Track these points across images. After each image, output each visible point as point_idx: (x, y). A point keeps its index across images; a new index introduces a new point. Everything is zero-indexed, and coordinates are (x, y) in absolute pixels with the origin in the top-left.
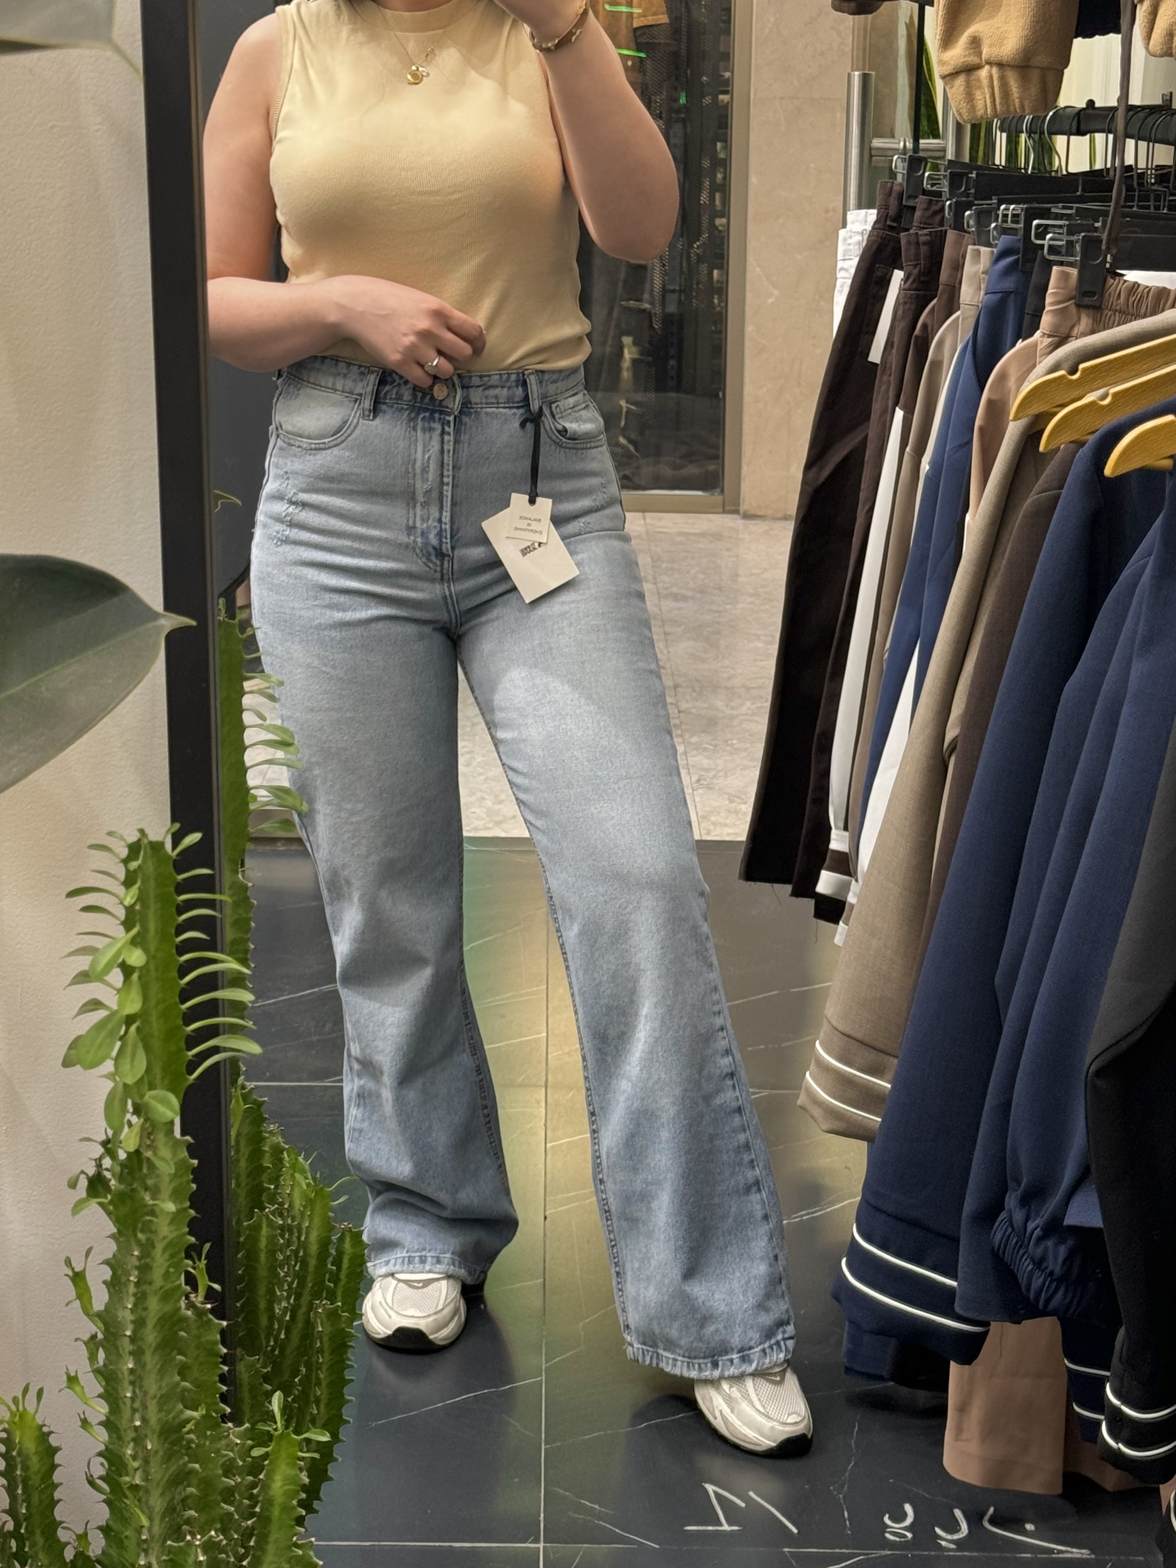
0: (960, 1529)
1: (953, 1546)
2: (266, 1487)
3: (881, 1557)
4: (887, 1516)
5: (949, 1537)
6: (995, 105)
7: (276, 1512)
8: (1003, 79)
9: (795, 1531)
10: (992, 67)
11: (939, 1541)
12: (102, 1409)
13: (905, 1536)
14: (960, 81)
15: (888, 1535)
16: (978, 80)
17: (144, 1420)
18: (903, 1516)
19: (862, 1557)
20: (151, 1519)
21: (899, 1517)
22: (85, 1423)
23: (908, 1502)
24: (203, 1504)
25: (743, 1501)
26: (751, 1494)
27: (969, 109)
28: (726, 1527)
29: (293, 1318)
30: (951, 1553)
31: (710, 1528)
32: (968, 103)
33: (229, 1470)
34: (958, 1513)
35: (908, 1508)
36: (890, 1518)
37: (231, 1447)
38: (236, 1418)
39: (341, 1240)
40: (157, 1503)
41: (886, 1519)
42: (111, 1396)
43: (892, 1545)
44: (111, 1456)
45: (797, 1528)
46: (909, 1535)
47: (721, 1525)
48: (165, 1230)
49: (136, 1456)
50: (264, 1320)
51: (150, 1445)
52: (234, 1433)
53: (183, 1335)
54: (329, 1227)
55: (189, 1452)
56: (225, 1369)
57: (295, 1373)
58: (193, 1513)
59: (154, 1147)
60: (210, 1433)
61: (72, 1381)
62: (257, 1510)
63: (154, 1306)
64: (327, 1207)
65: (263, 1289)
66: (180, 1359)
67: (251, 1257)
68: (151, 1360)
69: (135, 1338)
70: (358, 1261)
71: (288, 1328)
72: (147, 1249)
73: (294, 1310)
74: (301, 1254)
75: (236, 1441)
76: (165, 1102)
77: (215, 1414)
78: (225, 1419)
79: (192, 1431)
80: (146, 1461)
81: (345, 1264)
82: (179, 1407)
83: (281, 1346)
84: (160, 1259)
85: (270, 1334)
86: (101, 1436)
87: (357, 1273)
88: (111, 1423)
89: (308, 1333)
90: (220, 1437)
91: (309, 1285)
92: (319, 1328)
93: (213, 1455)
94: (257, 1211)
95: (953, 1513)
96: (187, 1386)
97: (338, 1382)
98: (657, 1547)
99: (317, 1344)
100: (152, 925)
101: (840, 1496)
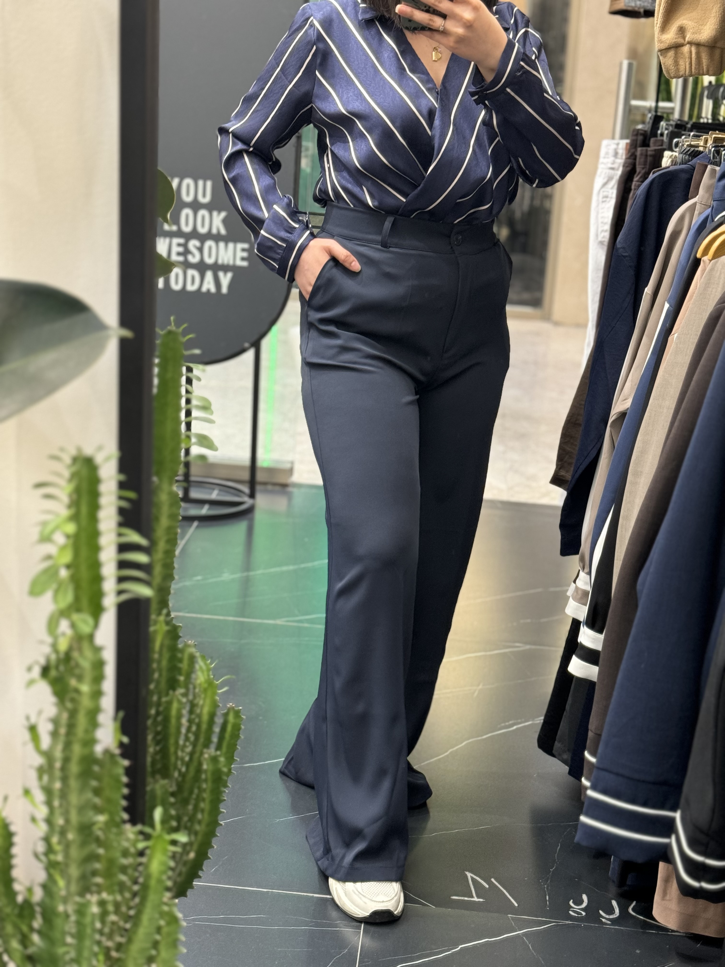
0: (614, 913)
1: (609, 922)
2: (146, 866)
3: (566, 925)
4: (572, 901)
6: (691, 68)
7: (153, 883)
8: (698, 54)
9: (516, 905)
10: (691, 46)
11: (601, 919)
12: (42, 811)
13: (581, 914)
14: (671, 53)
15: (571, 912)
16: (682, 54)
17: (67, 821)
18: (582, 902)
19: (554, 924)
20: (68, 883)
21: (579, 902)
22: (33, 820)
23: (584, 894)
24: (108, 874)
25: (487, 883)
26: (493, 880)
27: (676, 70)
28: (476, 899)
29: (191, 759)
30: (608, 926)
31: (466, 899)
32: (675, 66)
33: (125, 853)
34: (614, 903)
35: (585, 897)
37: (128, 840)
38: (133, 821)
39: (226, 715)
40: (74, 871)
41: (571, 903)
42: (49, 803)
43: (573, 918)
44: (47, 840)
45: (517, 903)
46: (584, 913)
47: (472, 897)
48: (86, 702)
49: (59, 843)
50: (173, 759)
51: (71, 836)
52: (130, 831)
53: (96, 768)
54: (215, 705)
55: (98, 842)
56: (126, 791)
57: (191, 792)
58: (99, 880)
59: (80, 650)
60: (114, 830)
61: (27, 792)
62: (141, 880)
63: (77, 750)
64: (215, 694)
65: (172, 741)
66: (94, 783)
67: (166, 720)
68: (74, 783)
69: (63, 769)
70: (237, 728)
71: (188, 765)
72: (73, 714)
73: (192, 754)
74: (197, 720)
75: (131, 836)
76: (85, 622)
77: (118, 819)
78: (124, 822)
79: (100, 829)
80: (67, 846)
81: (229, 728)
82: (91, 813)
83: (183, 775)
84: (82, 721)
85: (176, 767)
86: (43, 828)
87: (235, 736)
88: (49, 821)
89: (199, 770)
90: (121, 833)
91: (202, 740)
92: (205, 767)
93: (115, 844)
94: (171, 692)
95: (611, 902)
96: (97, 801)
97: (216, 800)
98: (434, 907)
99: (203, 776)
100: (84, 509)
101: (546, 886)
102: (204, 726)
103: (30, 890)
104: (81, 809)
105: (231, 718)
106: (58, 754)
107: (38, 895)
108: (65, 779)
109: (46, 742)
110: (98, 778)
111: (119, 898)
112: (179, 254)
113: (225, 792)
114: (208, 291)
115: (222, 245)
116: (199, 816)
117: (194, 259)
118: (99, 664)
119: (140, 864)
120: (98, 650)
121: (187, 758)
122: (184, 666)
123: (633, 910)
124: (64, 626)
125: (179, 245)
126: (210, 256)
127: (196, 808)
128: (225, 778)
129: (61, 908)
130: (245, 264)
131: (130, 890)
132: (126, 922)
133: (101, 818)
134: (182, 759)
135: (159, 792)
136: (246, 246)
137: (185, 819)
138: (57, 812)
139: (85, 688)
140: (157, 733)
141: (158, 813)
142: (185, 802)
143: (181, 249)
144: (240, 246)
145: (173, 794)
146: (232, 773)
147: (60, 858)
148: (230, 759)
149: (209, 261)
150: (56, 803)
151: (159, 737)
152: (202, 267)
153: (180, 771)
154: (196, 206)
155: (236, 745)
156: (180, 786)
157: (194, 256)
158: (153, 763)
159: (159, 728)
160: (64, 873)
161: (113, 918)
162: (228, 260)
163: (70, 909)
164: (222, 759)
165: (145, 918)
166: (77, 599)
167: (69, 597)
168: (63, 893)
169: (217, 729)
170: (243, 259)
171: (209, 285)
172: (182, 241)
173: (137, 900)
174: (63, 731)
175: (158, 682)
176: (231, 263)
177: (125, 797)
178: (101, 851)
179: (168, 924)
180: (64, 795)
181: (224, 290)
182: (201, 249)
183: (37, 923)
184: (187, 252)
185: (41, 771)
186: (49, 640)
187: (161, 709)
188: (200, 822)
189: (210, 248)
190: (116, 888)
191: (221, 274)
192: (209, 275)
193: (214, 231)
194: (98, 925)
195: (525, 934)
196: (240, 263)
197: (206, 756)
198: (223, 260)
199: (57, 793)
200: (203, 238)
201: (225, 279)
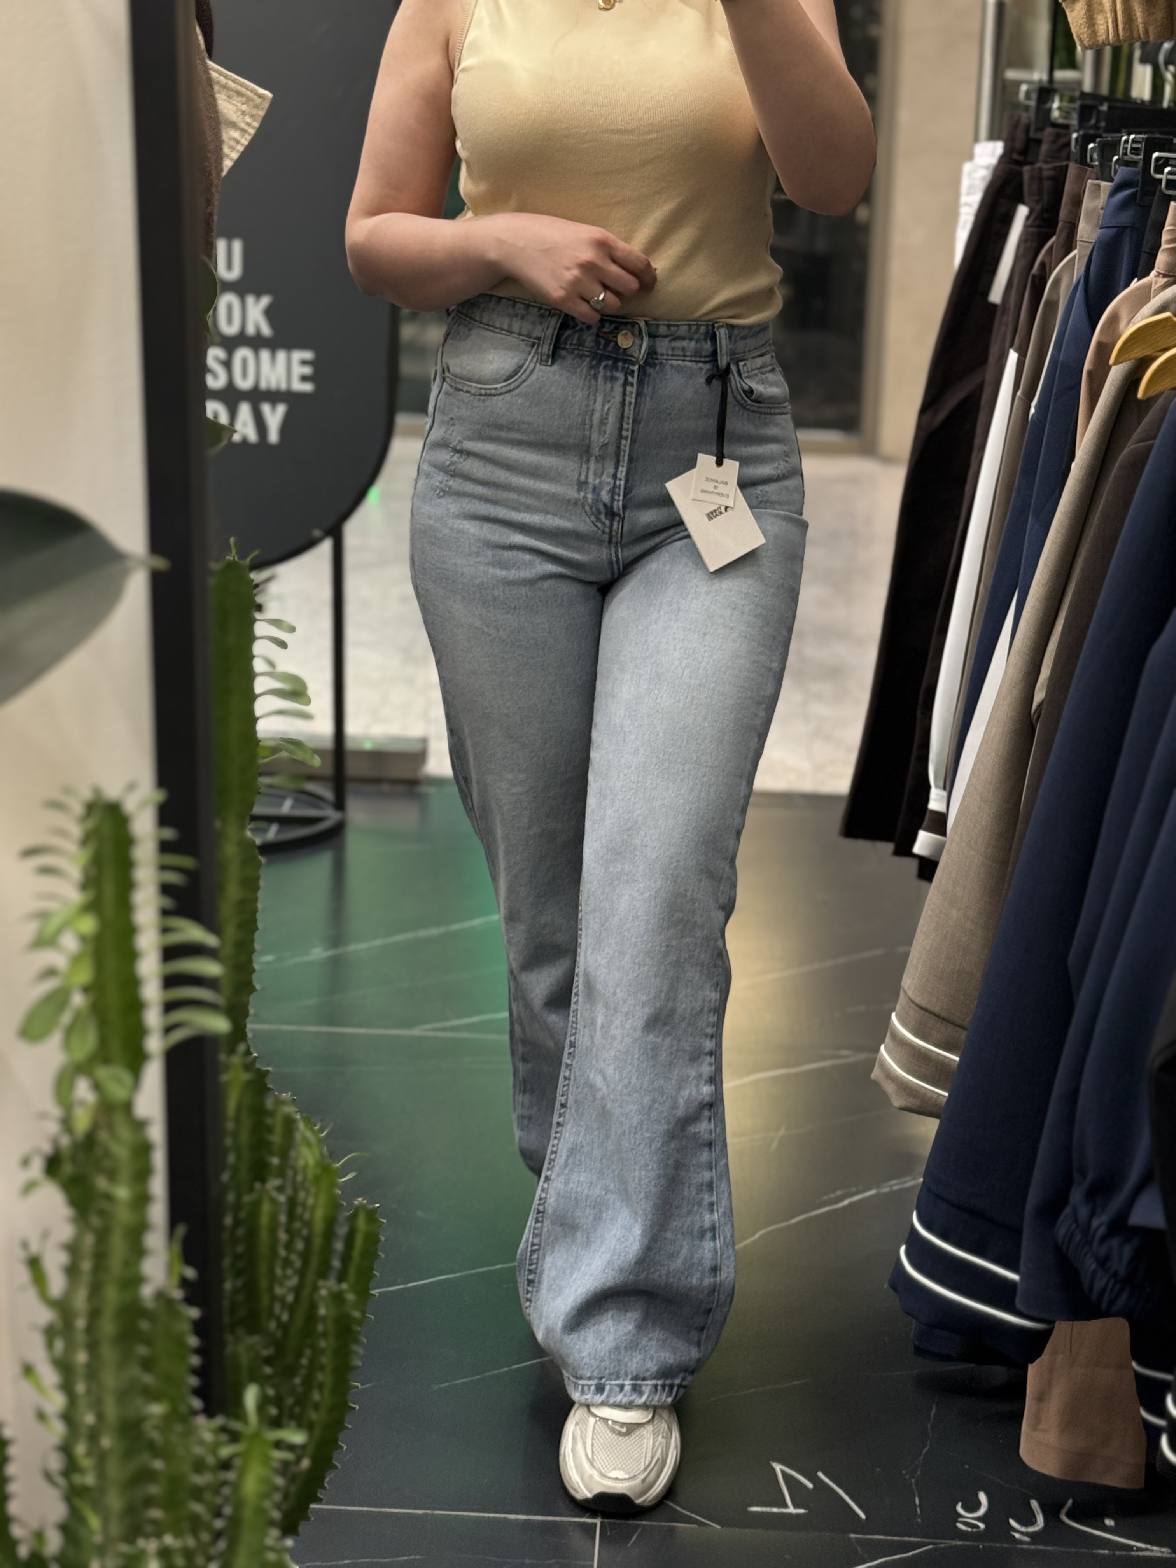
0: (1036, 1521)
1: (1026, 1539)
2: (236, 1486)
3: (952, 1547)
4: (960, 1504)
5: (1023, 1529)
6: (1118, 29)
7: (248, 1514)
9: (863, 1515)
11: (1012, 1533)
12: (56, 1402)
13: (978, 1527)
15: (959, 1525)
17: (100, 1417)
18: (976, 1506)
19: (930, 1547)
20: (106, 1522)
21: (973, 1506)
22: (40, 1416)
23: (981, 1491)
24: (171, 1502)
25: (812, 1481)
26: (820, 1474)
28: (792, 1510)
29: (297, 1298)
30: (1025, 1546)
31: (775, 1510)
33: (199, 1466)
34: (1034, 1504)
35: (983, 1497)
36: (963, 1507)
37: (202, 1442)
38: (210, 1411)
39: (353, 1218)
40: (115, 1501)
41: (959, 1509)
42: (67, 1387)
43: (963, 1535)
44: (65, 1448)
45: (864, 1512)
46: (982, 1526)
47: (786, 1506)
48: (123, 1215)
49: (88, 1455)
50: (265, 1300)
51: (106, 1442)
52: (206, 1427)
53: (145, 1325)
54: (334, 1205)
55: (154, 1448)
56: (196, 1361)
57: (299, 1355)
58: (156, 1513)
59: (111, 1128)
60: (179, 1427)
61: (27, 1371)
62: (227, 1511)
63: (112, 1295)
64: (334, 1185)
65: (263, 1268)
66: (142, 1350)
67: (252, 1234)
68: (108, 1353)
69: (90, 1329)
70: (372, 1240)
71: (292, 1309)
72: (103, 1236)
73: (297, 1291)
74: (305, 1232)
75: (208, 1436)
76: (119, 1080)
77: (184, 1409)
78: (195, 1413)
79: (156, 1427)
80: (102, 1459)
81: (359, 1242)
82: (139, 1401)
83: (284, 1327)
84: (118, 1246)
85: (271, 1314)
86: (58, 1429)
87: (370, 1254)
88: (68, 1417)
89: (311, 1316)
90: (190, 1431)
91: (314, 1265)
92: (322, 1311)
93: (181, 1451)
94: (258, 1185)
95: (1029, 1504)
96: (148, 1379)
97: (344, 1368)
98: (718, 1526)
99: (320, 1328)
100: (109, 890)
101: (913, 1481)
102: (317, 1241)
103: (39, 1535)
104: (123, 1395)
105: (361, 1223)
107: (54, 1542)
108: (93, 1347)
109: (57, 1284)
110: (148, 1341)
114: (245, 439)
115: (265, 355)
116: (316, 1396)
118: (144, 1150)
119: (224, 1483)
120: (140, 1125)
121: (290, 1298)
122: (276, 1138)
123: (1069, 1514)
124: (83, 1090)
126: (245, 374)
127: (308, 1382)
128: (356, 1328)
130: (308, 387)
133: (157, 1409)
134: (282, 1300)
135: (244, 1359)
136: (308, 355)
137: (290, 1401)
138: (83, 1402)
139: (121, 1192)
140: (237, 1257)
141: (251, 1395)
142: (290, 1371)
144: (298, 355)
145: (268, 1361)
146: (368, 1317)
147: (89, 1480)
148: (363, 1292)
149: (244, 384)
150: (80, 1387)
151: (241, 1263)
152: (231, 397)
153: (278, 1319)
155: (372, 1269)
156: (280, 1346)
157: (215, 377)
158: (234, 1308)
159: (240, 1249)
160: (98, 1505)
162: (278, 382)
164: (350, 1297)
166: (103, 1041)
167: (89, 1041)
168: (98, 1538)
169: (339, 1246)
170: (304, 379)
171: (245, 428)
173: (221, 1545)
174: (86, 1265)
175: (235, 1170)
176: (283, 386)
177: (195, 1371)
178: (158, 1464)
180: (92, 1372)
181: (273, 437)
182: (227, 364)
185: (50, 1333)
186: (58, 1113)
187: (243, 1215)
188: (316, 1406)
189: (244, 362)
191: (266, 408)
192: (245, 411)
193: (251, 330)
195: (879, 1564)
196: (299, 386)
197: (324, 1292)
198: (268, 382)
199: (80, 1371)
200: (230, 344)
201: (274, 417)
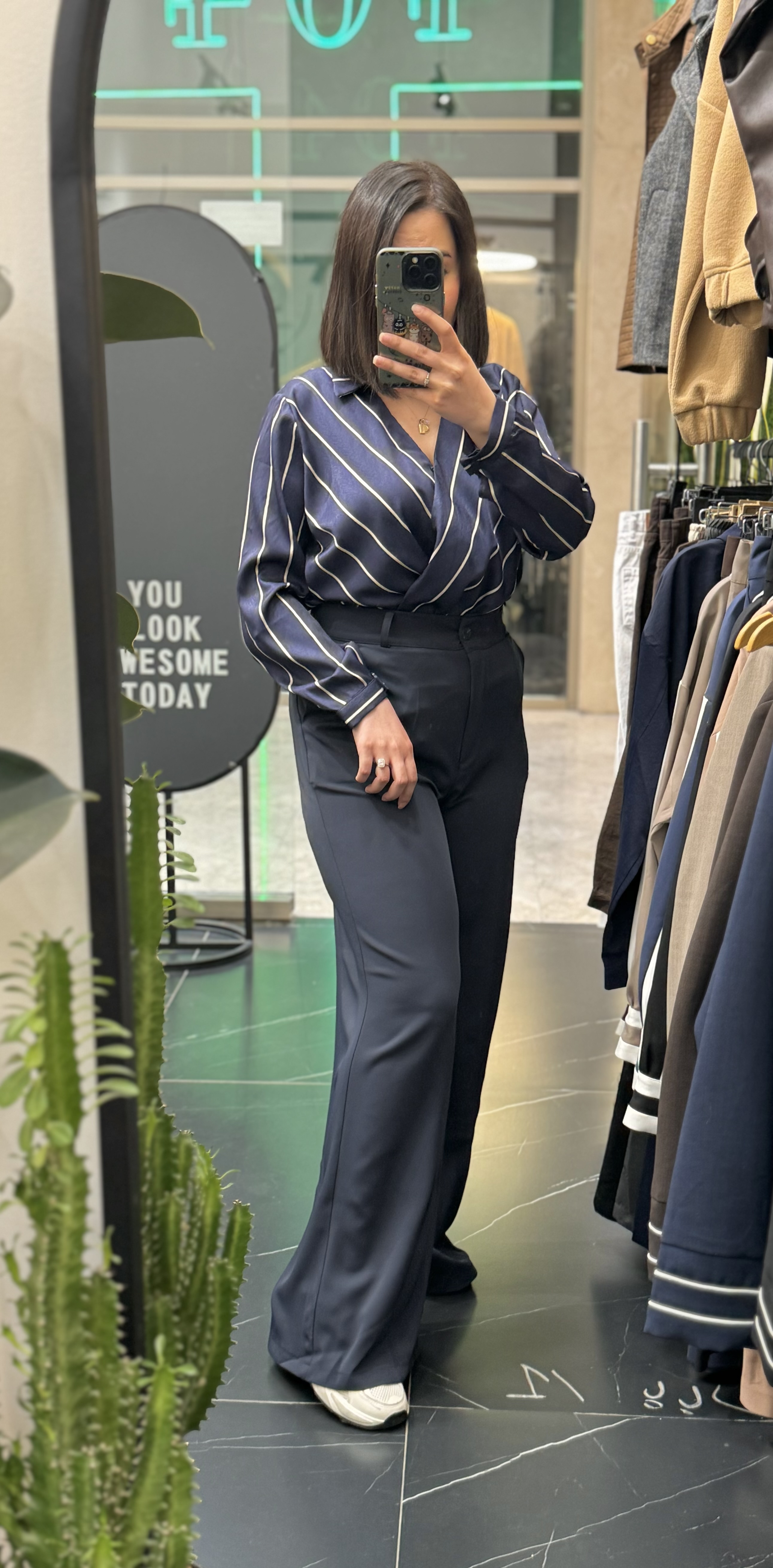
0: (696, 1401)
1: (691, 1413)
2: (150, 1406)
3: (641, 1420)
4: (646, 1390)
5: (688, 1407)
6: (713, 432)
7: (158, 1425)
8: (719, 416)
9: (582, 1399)
10: (711, 407)
11: (681, 1410)
12: (26, 1352)
13: (658, 1406)
14: (689, 417)
15: (646, 1405)
16: (702, 416)
17: (55, 1362)
18: (658, 1390)
19: (627, 1420)
20: (61, 1434)
21: (654, 1391)
22: (16, 1362)
23: (660, 1380)
24: (106, 1418)
25: (548, 1377)
26: (554, 1372)
27: (695, 436)
28: (535, 1396)
29: (195, 1269)
30: (690, 1418)
31: (524, 1396)
32: (695, 431)
33: (124, 1393)
34: (695, 1389)
35: (661, 1385)
36: (648, 1392)
37: (126, 1376)
38: (132, 1354)
39: (233, 1213)
40: (67, 1420)
41: (646, 1393)
42: (33, 1342)
43: (648, 1412)
44: (32, 1384)
45: (584, 1397)
46: (661, 1405)
47: (531, 1393)
48: (69, 1223)
49: (47, 1388)
50: (173, 1271)
51: (59, 1379)
52: (129, 1365)
53: (85, 1297)
54: (219, 1206)
55: (93, 1382)
56: (121, 1320)
57: (197, 1307)
58: (95, 1427)
59: (59, 1163)
60: (110, 1366)
61: (7, 1330)
62: (144, 1423)
63: (62, 1278)
64: (218, 1191)
65: (171, 1249)
66: (84, 1315)
67: (164, 1226)
68: (60, 1317)
69: (46, 1302)
70: (245, 1228)
71: (192, 1276)
72: (54, 1237)
73: (195, 1264)
74: (199, 1224)
75: (130, 1372)
76: (62, 1131)
77: (113, 1353)
78: (121, 1356)
79: (95, 1367)
80: (57, 1391)
81: (237, 1229)
82: (82, 1351)
83: (187, 1289)
84: (65, 1243)
85: (178, 1280)
86: (27, 1370)
87: (245, 1236)
88: (34, 1362)
89: (204, 1282)
90: (118, 1369)
91: (206, 1245)
92: (211, 1278)
93: (112, 1383)
94: (167, 1194)
95: (692, 1389)
96: (87, 1334)
97: (227, 1317)
98: (487, 1409)
99: (210, 1289)
100: (54, 1001)
101: (615, 1375)
102: (208, 1231)
103: (16, 1443)
104: (71, 1347)
105: (238, 1217)
106: (40, 1283)
107: (26, 1448)
108: (49, 1314)
109: (25, 1271)
110: (87, 1308)
111: (120, 1445)
112: (149, 666)
113: (236, 1305)
114: (185, 706)
115: (197, 653)
116: (208, 1335)
117: (166, 670)
118: (82, 1177)
119: (142, 1404)
120: (79, 1160)
121: (190, 1269)
122: (180, 1162)
123: (718, 1396)
124: (39, 1138)
125: (148, 656)
126: (184, 666)
127: (204, 1324)
128: (235, 1288)
129: (54, 1464)
130: (224, 673)
131: (132, 1434)
132: (130, 1472)
133: (95, 1355)
134: (185, 1271)
135: (160, 1311)
136: (224, 652)
137: (192, 1338)
138: (43, 1353)
139: (67, 1208)
140: (154, 1243)
141: (159, 1343)
142: (191, 1320)
143: (151, 661)
144: (218, 652)
145: (177, 1312)
146: (243, 1280)
147: (48, 1406)
148: (240, 1264)
149: (184, 672)
150: (41, 1343)
151: (157, 1247)
152: (175, 680)
153: (182, 1283)
154: (164, 612)
155: (246, 1247)
156: (184, 1302)
157: (166, 667)
158: (152, 1277)
159: (156, 1237)
160: (55, 1423)
161: (115, 1469)
162: (206, 670)
163: (65, 1464)
164: (231, 1267)
165: (152, 1467)
166: (52, 1104)
167: (42, 1105)
168: (55, 1446)
169: (222, 1232)
170: (222, 667)
171: (185, 699)
172: (151, 651)
173: (141, 1447)
174: (44, 1258)
175: (151, 1183)
176: (209, 673)
177: (121, 1328)
178: (96, 1393)
179: (180, 1470)
180: (49, 1332)
181: (203, 704)
182: (173, 660)
183: (28, 1481)
184: (157, 663)
185: (21, 1304)
186: (22, 1154)
188: (209, 1343)
189: (184, 657)
190: (116, 1434)
191: (198, 686)
192: (184, 688)
193: (187, 638)
194: (98, 1482)
195: (594, 1434)
196: (218, 672)
197: (212, 1265)
198: (199, 670)
199: (41, 1331)
200: (175, 647)
201: (203, 692)
